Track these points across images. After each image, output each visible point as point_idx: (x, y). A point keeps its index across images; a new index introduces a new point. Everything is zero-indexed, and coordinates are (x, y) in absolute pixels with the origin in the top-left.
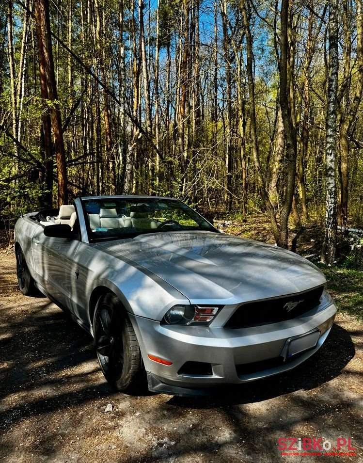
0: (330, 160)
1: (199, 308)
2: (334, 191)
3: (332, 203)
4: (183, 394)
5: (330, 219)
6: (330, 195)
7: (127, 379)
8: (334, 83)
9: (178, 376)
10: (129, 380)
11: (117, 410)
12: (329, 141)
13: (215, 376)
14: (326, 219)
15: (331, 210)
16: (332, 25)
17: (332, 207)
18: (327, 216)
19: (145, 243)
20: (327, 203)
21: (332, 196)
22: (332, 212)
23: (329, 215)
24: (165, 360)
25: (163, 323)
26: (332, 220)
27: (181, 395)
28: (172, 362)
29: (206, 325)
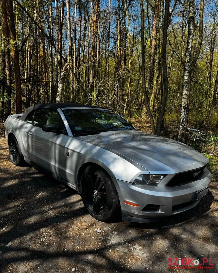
0: (185, 89)
1: (154, 176)
2: (187, 107)
3: (185, 114)
4: (143, 222)
5: (183, 123)
6: (184, 110)
7: (109, 214)
8: (190, 44)
9: (141, 212)
10: (110, 214)
11: (103, 231)
12: (186, 78)
13: (160, 212)
14: (181, 123)
15: (184, 118)
16: (191, 9)
17: (185, 116)
18: (181, 121)
19: (107, 137)
20: (182, 114)
21: (185, 110)
22: (185, 119)
23: (182, 121)
24: (134, 204)
25: (133, 184)
26: (184, 124)
27: (141, 222)
28: (139, 204)
29: (156, 185)
